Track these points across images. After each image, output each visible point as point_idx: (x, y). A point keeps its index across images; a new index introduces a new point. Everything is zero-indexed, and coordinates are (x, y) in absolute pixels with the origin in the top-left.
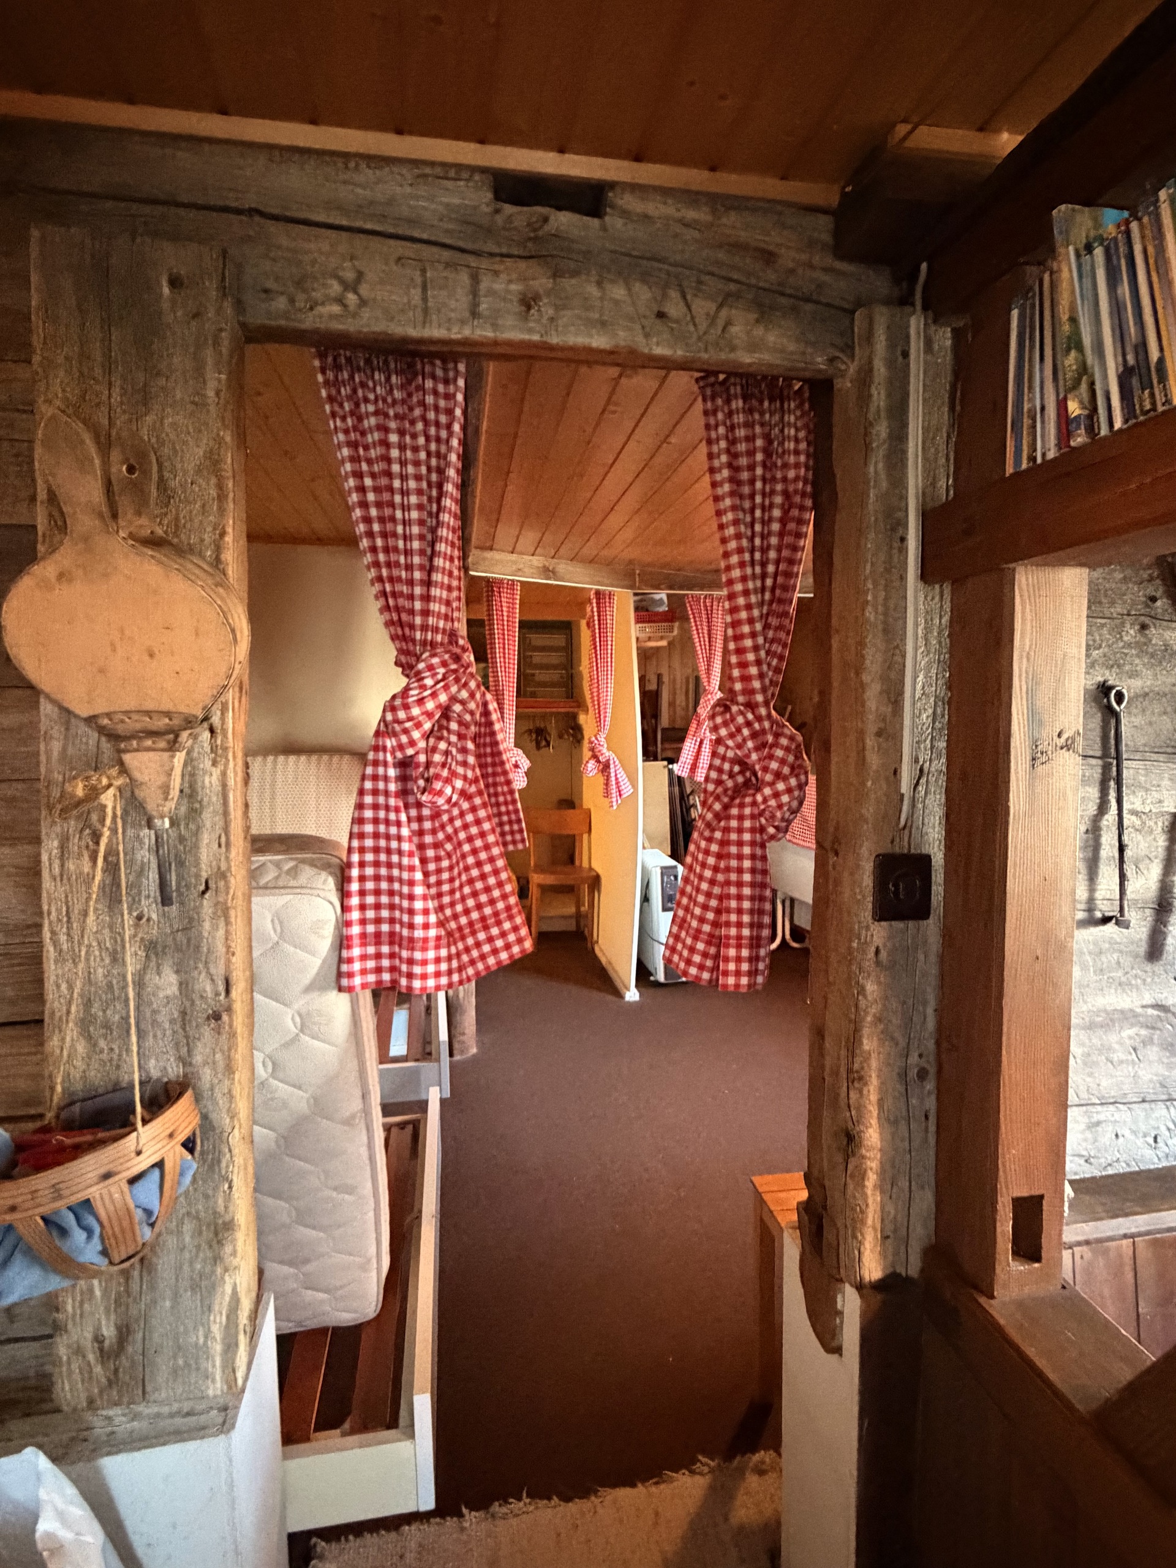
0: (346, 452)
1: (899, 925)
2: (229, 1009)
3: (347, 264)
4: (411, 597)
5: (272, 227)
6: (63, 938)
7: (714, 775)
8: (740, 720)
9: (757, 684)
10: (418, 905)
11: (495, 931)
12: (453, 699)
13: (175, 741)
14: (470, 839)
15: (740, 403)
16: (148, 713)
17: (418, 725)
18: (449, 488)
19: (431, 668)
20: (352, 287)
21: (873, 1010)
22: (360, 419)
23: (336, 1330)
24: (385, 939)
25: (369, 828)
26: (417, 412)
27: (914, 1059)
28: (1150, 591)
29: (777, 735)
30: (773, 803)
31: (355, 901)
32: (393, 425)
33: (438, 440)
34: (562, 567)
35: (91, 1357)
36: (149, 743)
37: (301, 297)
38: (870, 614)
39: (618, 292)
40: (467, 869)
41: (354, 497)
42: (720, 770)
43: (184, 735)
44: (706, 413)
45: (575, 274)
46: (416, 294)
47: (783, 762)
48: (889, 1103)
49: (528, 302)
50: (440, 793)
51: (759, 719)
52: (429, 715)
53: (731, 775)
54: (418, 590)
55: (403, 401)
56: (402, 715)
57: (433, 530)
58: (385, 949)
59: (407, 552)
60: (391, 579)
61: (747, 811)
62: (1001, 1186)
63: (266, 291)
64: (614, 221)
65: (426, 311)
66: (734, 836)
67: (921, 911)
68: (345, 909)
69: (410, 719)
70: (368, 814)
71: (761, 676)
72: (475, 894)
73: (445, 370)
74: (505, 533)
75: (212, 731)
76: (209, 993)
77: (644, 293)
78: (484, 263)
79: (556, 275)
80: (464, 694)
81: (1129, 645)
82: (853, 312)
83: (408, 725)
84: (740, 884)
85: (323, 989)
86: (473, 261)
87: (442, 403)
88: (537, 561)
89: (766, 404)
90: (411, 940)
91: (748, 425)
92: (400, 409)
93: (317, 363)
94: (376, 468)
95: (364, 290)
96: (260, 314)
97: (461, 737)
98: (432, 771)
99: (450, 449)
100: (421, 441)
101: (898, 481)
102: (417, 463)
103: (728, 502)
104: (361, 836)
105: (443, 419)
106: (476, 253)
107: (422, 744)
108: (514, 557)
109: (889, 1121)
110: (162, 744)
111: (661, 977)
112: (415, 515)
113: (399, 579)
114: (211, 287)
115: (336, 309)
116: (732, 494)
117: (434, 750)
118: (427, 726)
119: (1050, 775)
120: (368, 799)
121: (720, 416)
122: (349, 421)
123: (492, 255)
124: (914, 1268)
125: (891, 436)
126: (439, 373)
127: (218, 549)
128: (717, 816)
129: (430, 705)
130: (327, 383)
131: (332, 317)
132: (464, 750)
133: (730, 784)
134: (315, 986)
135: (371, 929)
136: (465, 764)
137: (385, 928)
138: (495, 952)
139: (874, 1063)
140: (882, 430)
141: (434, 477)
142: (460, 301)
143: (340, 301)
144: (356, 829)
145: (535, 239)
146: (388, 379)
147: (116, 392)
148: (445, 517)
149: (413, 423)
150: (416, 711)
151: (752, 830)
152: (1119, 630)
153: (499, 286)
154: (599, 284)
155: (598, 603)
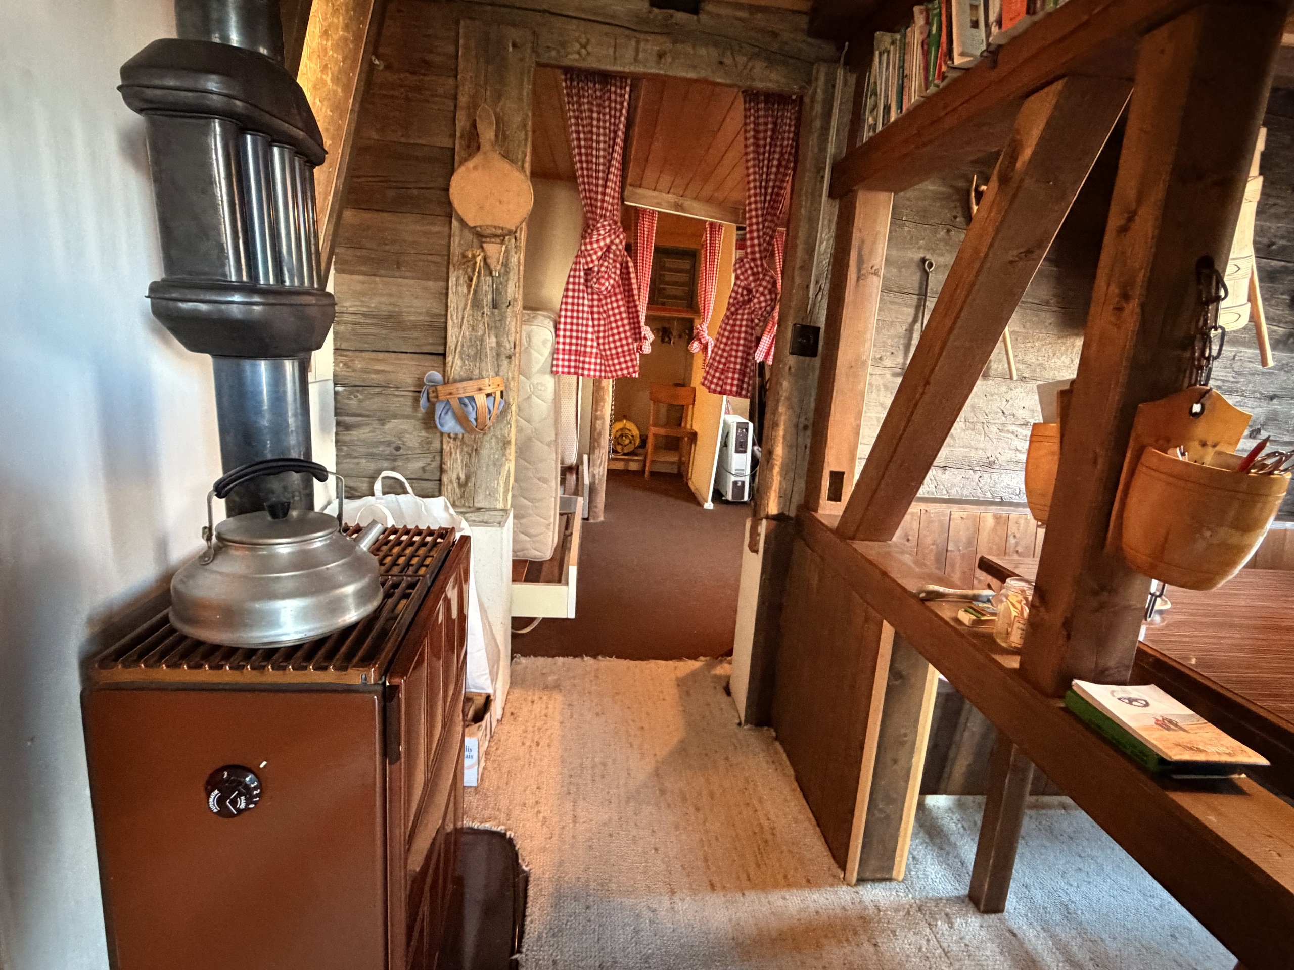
0: (573, 121)
1: (801, 358)
2: (515, 355)
3: (583, 36)
4: (597, 193)
5: (554, 19)
6: (455, 318)
7: (734, 294)
8: (747, 266)
9: (757, 249)
10: (590, 336)
11: (622, 360)
12: (612, 242)
13: (503, 240)
14: (614, 315)
15: (763, 105)
16: (495, 227)
17: (596, 253)
18: (618, 141)
19: (603, 226)
20: (584, 47)
21: (785, 394)
22: (580, 105)
23: (532, 563)
24: (573, 352)
25: (570, 300)
26: (607, 103)
27: (802, 420)
28: (954, 213)
29: (764, 275)
30: (757, 306)
31: (561, 333)
32: (595, 109)
33: (615, 117)
34: (687, 203)
35: (455, 485)
36: (493, 240)
37: (562, 52)
38: (803, 211)
39: (703, 51)
40: (612, 329)
41: (575, 143)
42: (737, 293)
43: (507, 238)
44: (745, 109)
45: (683, 42)
46: (611, 51)
47: (765, 288)
48: (788, 437)
49: (661, 55)
50: (603, 285)
51: (757, 266)
52: (601, 248)
53: (742, 295)
54: (600, 189)
55: (601, 97)
56: (589, 247)
57: (610, 161)
58: (573, 357)
59: (597, 171)
60: (589, 184)
61: (746, 311)
62: (826, 465)
63: (548, 47)
64: (703, 17)
65: (615, 58)
66: (738, 323)
67: (814, 354)
68: (557, 336)
69: (592, 249)
70: (570, 293)
71: (759, 245)
72: (614, 341)
73: (621, 82)
74: (650, 176)
75: (516, 238)
76: (508, 347)
77: (714, 53)
78: (642, 36)
79: (675, 42)
80: (617, 241)
81: (940, 240)
82: (812, 64)
83: (592, 252)
84: (738, 345)
85: (545, 373)
86: (638, 35)
87: (618, 99)
88: (671, 198)
89: (776, 106)
90: (585, 352)
91: (766, 116)
92: (599, 101)
93: (563, 77)
94: (586, 129)
95: (589, 48)
96: (543, 60)
97: (614, 261)
98: (600, 274)
99: (620, 122)
100: (607, 117)
101: (823, 149)
102: (604, 128)
103: (751, 156)
104: (566, 303)
105: (618, 107)
106: (640, 32)
107: (596, 263)
108: (655, 194)
109: (789, 446)
110: (498, 240)
111: (729, 497)
112: (602, 153)
113: (592, 183)
114: (529, 46)
115: (577, 56)
116: (754, 151)
117: (602, 265)
118: (600, 253)
119: (864, 286)
120: (571, 287)
121: (752, 111)
122: (575, 106)
123: (646, 32)
124: (792, 514)
125: (822, 128)
126: (618, 84)
127: (523, 162)
128: (732, 314)
129: (602, 243)
130: (566, 87)
131: (576, 60)
132: (615, 267)
133: (741, 299)
134: (542, 372)
135: (567, 347)
136: (615, 273)
137: (574, 347)
138: (621, 369)
139: (783, 418)
140: (818, 123)
141: (612, 135)
142: (630, 53)
143: (579, 53)
144: (564, 300)
145: (667, 26)
146: (595, 86)
147: (488, 93)
148: (615, 155)
149: (604, 108)
150: (595, 246)
151: (747, 320)
152: (935, 232)
153: (649, 47)
154: (694, 47)
155: (711, 231)
